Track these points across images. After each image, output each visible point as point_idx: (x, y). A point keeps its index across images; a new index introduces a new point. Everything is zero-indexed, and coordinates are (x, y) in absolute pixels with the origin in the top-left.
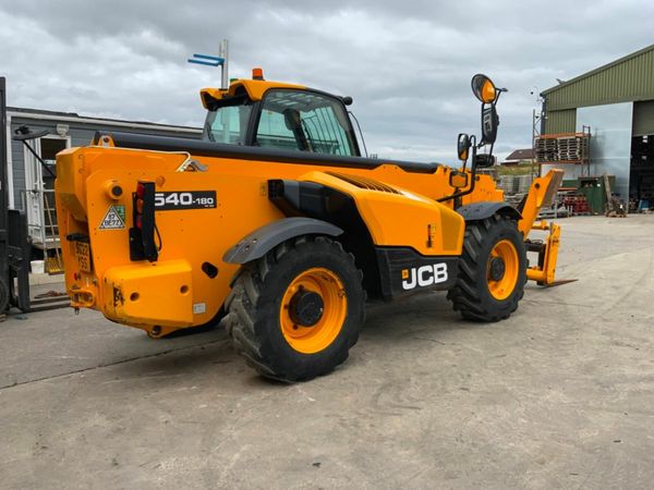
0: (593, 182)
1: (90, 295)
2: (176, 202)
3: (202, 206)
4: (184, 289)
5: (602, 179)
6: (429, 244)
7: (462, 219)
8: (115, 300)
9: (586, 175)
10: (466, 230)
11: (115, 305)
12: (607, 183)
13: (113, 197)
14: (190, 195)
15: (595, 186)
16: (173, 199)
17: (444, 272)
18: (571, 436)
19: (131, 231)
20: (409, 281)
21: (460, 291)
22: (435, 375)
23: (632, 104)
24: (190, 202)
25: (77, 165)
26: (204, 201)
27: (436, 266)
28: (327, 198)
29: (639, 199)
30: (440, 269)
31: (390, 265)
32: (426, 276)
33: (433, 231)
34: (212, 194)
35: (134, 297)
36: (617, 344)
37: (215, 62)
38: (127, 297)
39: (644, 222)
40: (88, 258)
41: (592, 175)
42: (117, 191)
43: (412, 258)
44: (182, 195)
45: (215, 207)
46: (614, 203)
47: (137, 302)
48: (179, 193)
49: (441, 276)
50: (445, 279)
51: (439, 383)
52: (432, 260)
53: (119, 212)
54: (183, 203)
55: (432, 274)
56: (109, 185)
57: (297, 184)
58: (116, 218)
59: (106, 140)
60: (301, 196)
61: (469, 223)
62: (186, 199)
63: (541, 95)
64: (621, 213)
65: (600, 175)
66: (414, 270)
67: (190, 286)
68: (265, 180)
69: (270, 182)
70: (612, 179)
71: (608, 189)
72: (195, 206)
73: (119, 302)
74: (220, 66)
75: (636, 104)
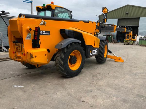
0: (109, 36)
1: (21, 57)
2: (42, 33)
3: (47, 35)
4: (45, 55)
5: (111, 35)
6: (95, 45)
7: (99, 40)
8: (31, 58)
9: (108, 34)
10: (100, 42)
11: (31, 59)
12: (112, 36)
13: (30, 31)
14: (45, 32)
15: (110, 37)
16: (41, 32)
17: (97, 51)
18: (136, 83)
19: (33, 40)
20: (91, 53)
21: (99, 55)
22: (102, 74)
23: (117, 19)
24: (45, 34)
25: (18, 23)
26: (47, 33)
27: (96, 50)
28: (75, 34)
29: (118, 40)
30: (96, 51)
31: (88, 50)
32: (94, 52)
33: (95, 42)
34: (49, 32)
35: (35, 57)
36: (132, 67)
37: (30, 2)
38: (34, 57)
39: (120, 45)
40: (20, 47)
41: (109, 34)
42: (30, 29)
43: (92, 48)
44: (43, 32)
45: (50, 35)
46: (114, 40)
47: (36, 58)
48: (42, 31)
49: (96, 52)
50: (97, 53)
51: (103, 75)
52: (95, 49)
53: (30, 35)
54: (43, 34)
55: (95, 52)
56: (28, 28)
57: (68, 30)
58: (29, 37)
59: (23, 16)
60: (69, 33)
61: (100, 41)
62: (44, 33)
63: (99, 16)
64: (115, 42)
65: (111, 34)
66: (92, 51)
67: (47, 54)
68: (60, 29)
69: (61, 30)
70: (113, 35)
71: (112, 37)
72: (46, 35)
73: (32, 58)
74: (31, 3)
75: (118, 19)
